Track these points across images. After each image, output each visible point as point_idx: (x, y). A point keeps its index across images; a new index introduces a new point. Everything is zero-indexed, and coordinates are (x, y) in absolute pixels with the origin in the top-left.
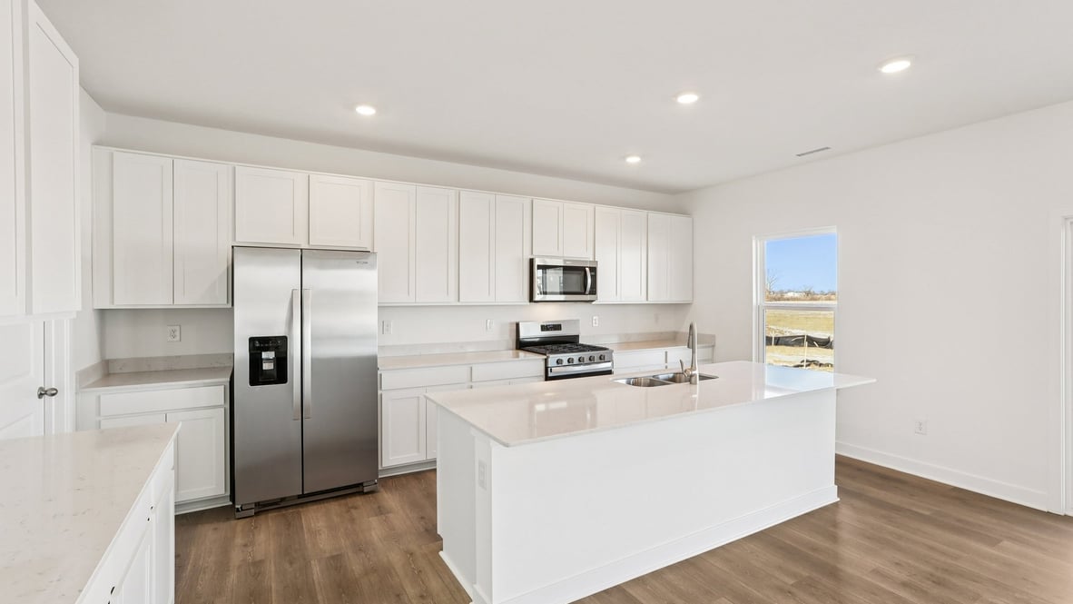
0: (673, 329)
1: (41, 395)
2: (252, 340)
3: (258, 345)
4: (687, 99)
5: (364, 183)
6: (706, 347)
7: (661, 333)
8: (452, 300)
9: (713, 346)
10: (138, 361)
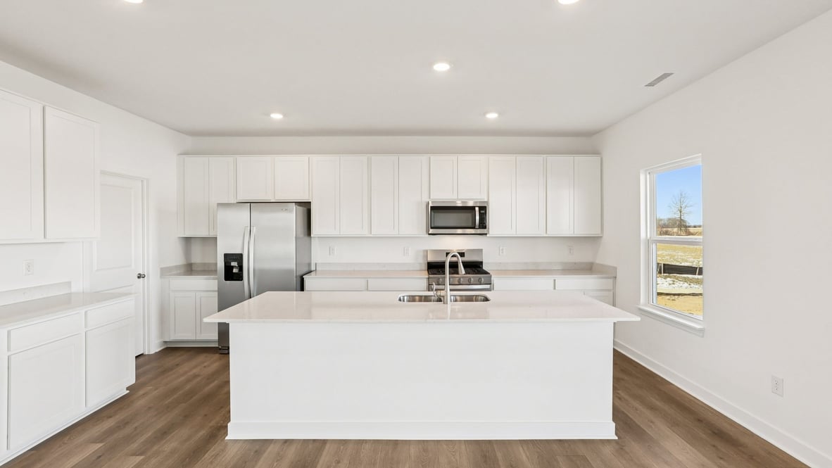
0: (590, 260)
1: (139, 277)
2: (226, 255)
3: (228, 258)
4: (442, 67)
5: (305, 158)
6: (608, 278)
7: (575, 263)
8: (365, 233)
9: (615, 277)
10: (204, 264)
